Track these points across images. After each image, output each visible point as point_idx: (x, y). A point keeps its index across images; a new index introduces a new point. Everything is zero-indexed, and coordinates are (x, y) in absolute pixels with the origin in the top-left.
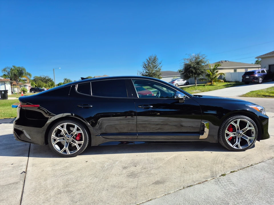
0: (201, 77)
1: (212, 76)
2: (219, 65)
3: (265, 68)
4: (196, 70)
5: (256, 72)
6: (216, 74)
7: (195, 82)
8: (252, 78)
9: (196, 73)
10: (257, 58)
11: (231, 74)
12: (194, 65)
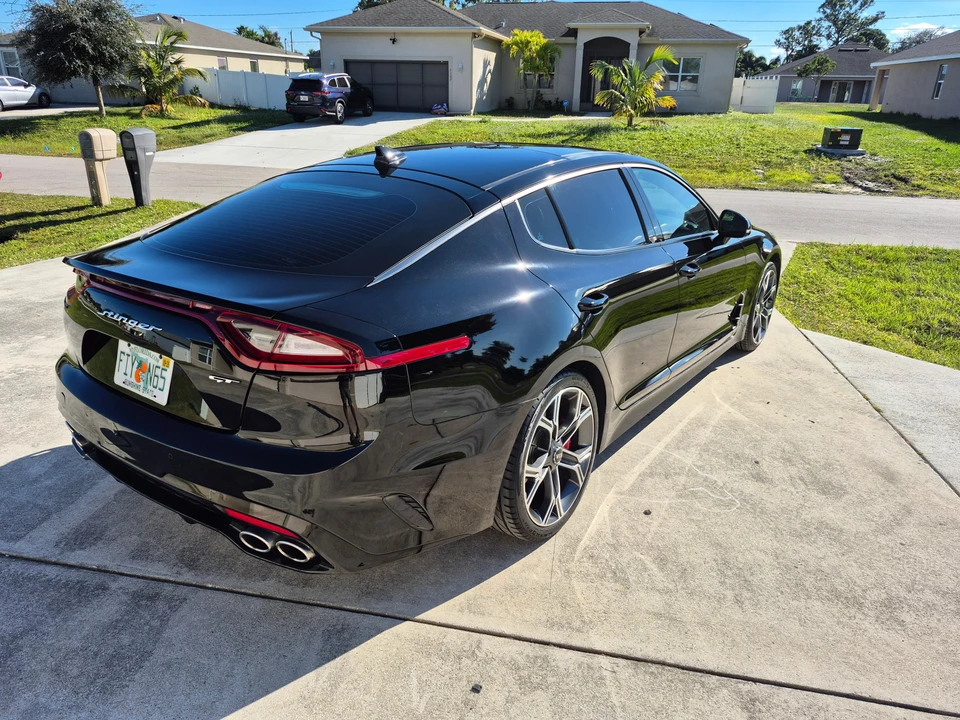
0: (123, 80)
1: (159, 77)
2: (180, 36)
3: (333, 69)
4: (98, 44)
5: (326, 82)
6: (176, 70)
7: (98, 94)
8: (318, 102)
9: (99, 59)
10: (310, 29)
11: (217, 74)
12: (86, 22)
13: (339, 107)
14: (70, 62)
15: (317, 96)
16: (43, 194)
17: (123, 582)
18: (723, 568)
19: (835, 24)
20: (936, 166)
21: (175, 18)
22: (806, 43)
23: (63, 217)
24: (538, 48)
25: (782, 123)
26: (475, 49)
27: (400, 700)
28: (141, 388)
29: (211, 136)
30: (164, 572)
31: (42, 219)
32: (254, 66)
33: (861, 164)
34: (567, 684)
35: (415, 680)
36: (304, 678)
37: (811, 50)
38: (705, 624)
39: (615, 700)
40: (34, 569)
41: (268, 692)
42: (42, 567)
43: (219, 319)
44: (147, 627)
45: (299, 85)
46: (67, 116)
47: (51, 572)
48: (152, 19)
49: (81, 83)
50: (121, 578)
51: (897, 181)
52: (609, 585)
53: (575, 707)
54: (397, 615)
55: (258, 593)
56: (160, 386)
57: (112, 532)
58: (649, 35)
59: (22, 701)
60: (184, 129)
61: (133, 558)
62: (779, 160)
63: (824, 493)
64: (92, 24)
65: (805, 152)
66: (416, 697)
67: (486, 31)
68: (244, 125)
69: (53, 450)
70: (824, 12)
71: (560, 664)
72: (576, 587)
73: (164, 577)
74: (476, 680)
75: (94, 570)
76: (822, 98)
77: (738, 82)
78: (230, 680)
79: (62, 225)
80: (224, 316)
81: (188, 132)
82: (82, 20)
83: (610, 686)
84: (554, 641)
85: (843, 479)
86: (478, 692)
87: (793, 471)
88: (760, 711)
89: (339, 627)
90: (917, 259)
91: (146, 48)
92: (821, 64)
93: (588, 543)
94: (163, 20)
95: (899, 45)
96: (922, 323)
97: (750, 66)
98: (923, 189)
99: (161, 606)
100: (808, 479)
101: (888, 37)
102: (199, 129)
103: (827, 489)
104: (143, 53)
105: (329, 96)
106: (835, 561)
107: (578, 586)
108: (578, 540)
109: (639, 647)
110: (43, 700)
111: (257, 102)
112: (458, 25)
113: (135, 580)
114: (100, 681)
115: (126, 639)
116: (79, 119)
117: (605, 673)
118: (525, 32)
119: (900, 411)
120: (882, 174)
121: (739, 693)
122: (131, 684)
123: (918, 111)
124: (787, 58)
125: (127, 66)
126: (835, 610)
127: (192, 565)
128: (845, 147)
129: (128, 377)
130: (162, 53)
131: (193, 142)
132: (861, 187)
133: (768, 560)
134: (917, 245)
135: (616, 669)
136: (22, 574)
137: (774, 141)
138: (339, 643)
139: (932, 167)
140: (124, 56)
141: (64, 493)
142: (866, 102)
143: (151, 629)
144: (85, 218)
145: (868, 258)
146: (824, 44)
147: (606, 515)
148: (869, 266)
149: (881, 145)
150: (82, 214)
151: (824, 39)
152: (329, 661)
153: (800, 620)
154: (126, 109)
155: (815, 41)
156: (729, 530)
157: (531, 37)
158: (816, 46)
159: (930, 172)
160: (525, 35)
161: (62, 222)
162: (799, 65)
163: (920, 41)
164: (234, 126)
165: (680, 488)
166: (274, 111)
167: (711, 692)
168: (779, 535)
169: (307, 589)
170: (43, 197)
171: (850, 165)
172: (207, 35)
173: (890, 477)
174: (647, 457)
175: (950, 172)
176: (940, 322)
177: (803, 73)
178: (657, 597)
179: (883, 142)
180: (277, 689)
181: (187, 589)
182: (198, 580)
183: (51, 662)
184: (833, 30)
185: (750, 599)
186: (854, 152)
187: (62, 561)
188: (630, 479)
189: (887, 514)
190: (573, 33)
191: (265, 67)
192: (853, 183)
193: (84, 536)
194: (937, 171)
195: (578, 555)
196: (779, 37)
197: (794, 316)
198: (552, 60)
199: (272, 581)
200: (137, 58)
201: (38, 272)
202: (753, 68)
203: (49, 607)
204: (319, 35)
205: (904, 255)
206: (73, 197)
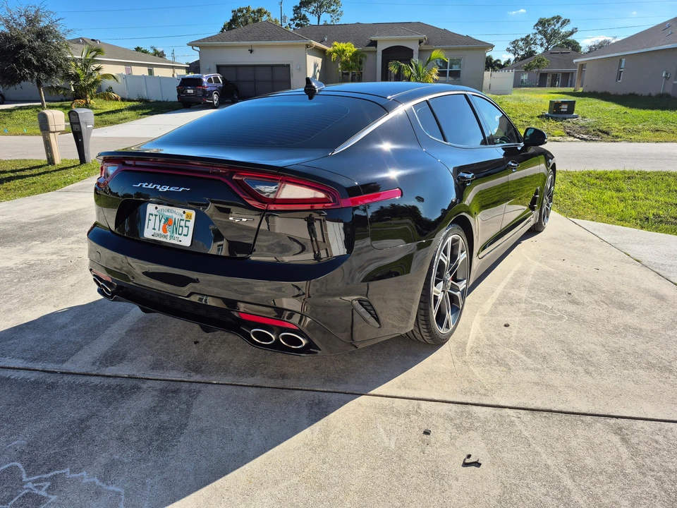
0: (58, 82)
1: (85, 80)
2: (99, 51)
3: (209, 71)
4: (40, 57)
5: (205, 80)
6: (96, 75)
7: (41, 93)
8: (200, 93)
9: (41, 68)
10: (192, 44)
11: (125, 78)
12: (32, 42)
13: (215, 97)
14: (20, 71)
15: (200, 89)
16: (10, 159)
17: (150, 383)
18: (570, 354)
19: (545, 37)
20: (626, 123)
21: (93, 40)
22: (527, 49)
23: (27, 173)
24: (351, 54)
25: (519, 99)
26: (308, 56)
27: (375, 442)
28: (168, 237)
29: (125, 119)
30: (179, 376)
31: (12, 175)
32: (151, 72)
33: (577, 124)
34: (490, 426)
35: (382, 430)
36: (302, 433)
37: (531, 54)
38: (570, 387)
39: (526, 434)
40: (82, 380)
41: (280, 443)
42: (88, 378)
43: (234, 177)
44: (178, 410)
45: (185, 82)
46: (17, 109)
47: (96, 380)
48: (77, 41)
49: (28, 86)
50: (148, 381)
51: (601, 133)
52: (497, 368)
53: (500, 440)
54: (355, 392)
55: (251, 385)
56: (185, 232)
57: (132, 354)
58: (425, 44)
59: (101, 458)
60: (104, 115)
61: (153, 369)
62: (521, 123)
63: (621, 309)
64: (36, 44)
65: (538, 117)
66: (386, 440)
67: (315, 43)
68: (147, 111)
69: (71, 309)
70: (538, 29)
71: (480, 415)
72: (474, 370)
73: (179, 379)
74: (425, 427)
75: (126, 377)
76: (542, 84)
77: (487, 74)
78: (250, 437)
79: (27, 178)
80: (238, 176)
81: (106, 117)
82: (29, 41)
83: (520, 426)
84: (470, 402)
85: (630, 300)
86: (429, 434)
87: (596, 297)
88: (627, 434)
89: (317, 401)
90: (629, 178)
91: (74, 60)
92: (540, 62)
93: (472, 345)
94: (84, 42)
95: (588, 50)
96: (642, 216)
97: (492, 65)
98: (621, 137)
99: (183, 396)
100: (607, 301)
101: (580, 45)
102: (115, 115)
103: (621, 306)
104: (73, 64)
105: (208, 89)
106: (643, 346)
107: (476, 370)
108: (465, 344)
109: (530, 402)
110: (117, 457)
111: (154, 96)
112: (296, 39)
113: (159, 382)
114: (155, 444)
115: (164, 417)
116: (27, 111)
117: (513, 419)
118: (341, 44)
119: (653, 261)
120: (591, 129)
121: (608, 424)
122: (178, 444)
123: (608, 91)
124: (515, 60)
125: (61, 74)
126: (655, 374)
127: (197, 370)
128: (565, 113)
129: (157, 231)
130: (86, 64)
131: (112, 123)
132: (578, 138)
133: (599, 348)
134: (628, 169)
135: (520, 416)
136: (74, 382)
137: (516, 111)
138: (319, 411)
139: (623, 124)
140: (59, 66)
141: (88, 333)
142: (571, 86)
143: (181, 410)
144: (44, 173)
145: (597, 178)
146: (539, 50)
147: (479, 328)
148: (598, 183)
149: (588, 111)
150: (41, 170)
151: (539, 47)
152: (317, 421)
153: (633, 381)
154: (60, 103)
155: (533, 48)
156: (565, 333)
157: (346, 47)
158: (534, 51)
159: (623, 127)
160: (341, 46)
161: (28, 176)
162: (525, 63)
163: (601, 46)
164: (141, 112)
165: (524, 310)
166: (167, 102)
167: (589, 425)
168: (600, 334)
169: (286, 381)
170: (10, 161)
171: (569, 125)
172: (117, 51)
173: (661, 298)
174: (494, 294)
175: (635, 127)
176: (653, 214)
177: (528, 68)
178: (532, 373)
179: (588, 109)
180: (285, 440)
181: (199, 385)
182: (205, 379)
183: (115, 434)
184: (545, 41)
185: (595, 371)
186: (571, 116)
187: (101, 374)
188: (487, 307)
189: (667, 318)
190: (374, 43)
191: (158, 72)
192: (573, 136)
193: (112, 358)
194: (627, 126)
195: (468, 352)
196: (509, 46)
197: (561, 212)
198: (361, 63)
199: (259, 377)
200: (68, 67)
201: (21, 205)
202: (493, 68)
203: (101, 401)
204: (198, 49)
205: (620, 175)
206: (32, 160)
